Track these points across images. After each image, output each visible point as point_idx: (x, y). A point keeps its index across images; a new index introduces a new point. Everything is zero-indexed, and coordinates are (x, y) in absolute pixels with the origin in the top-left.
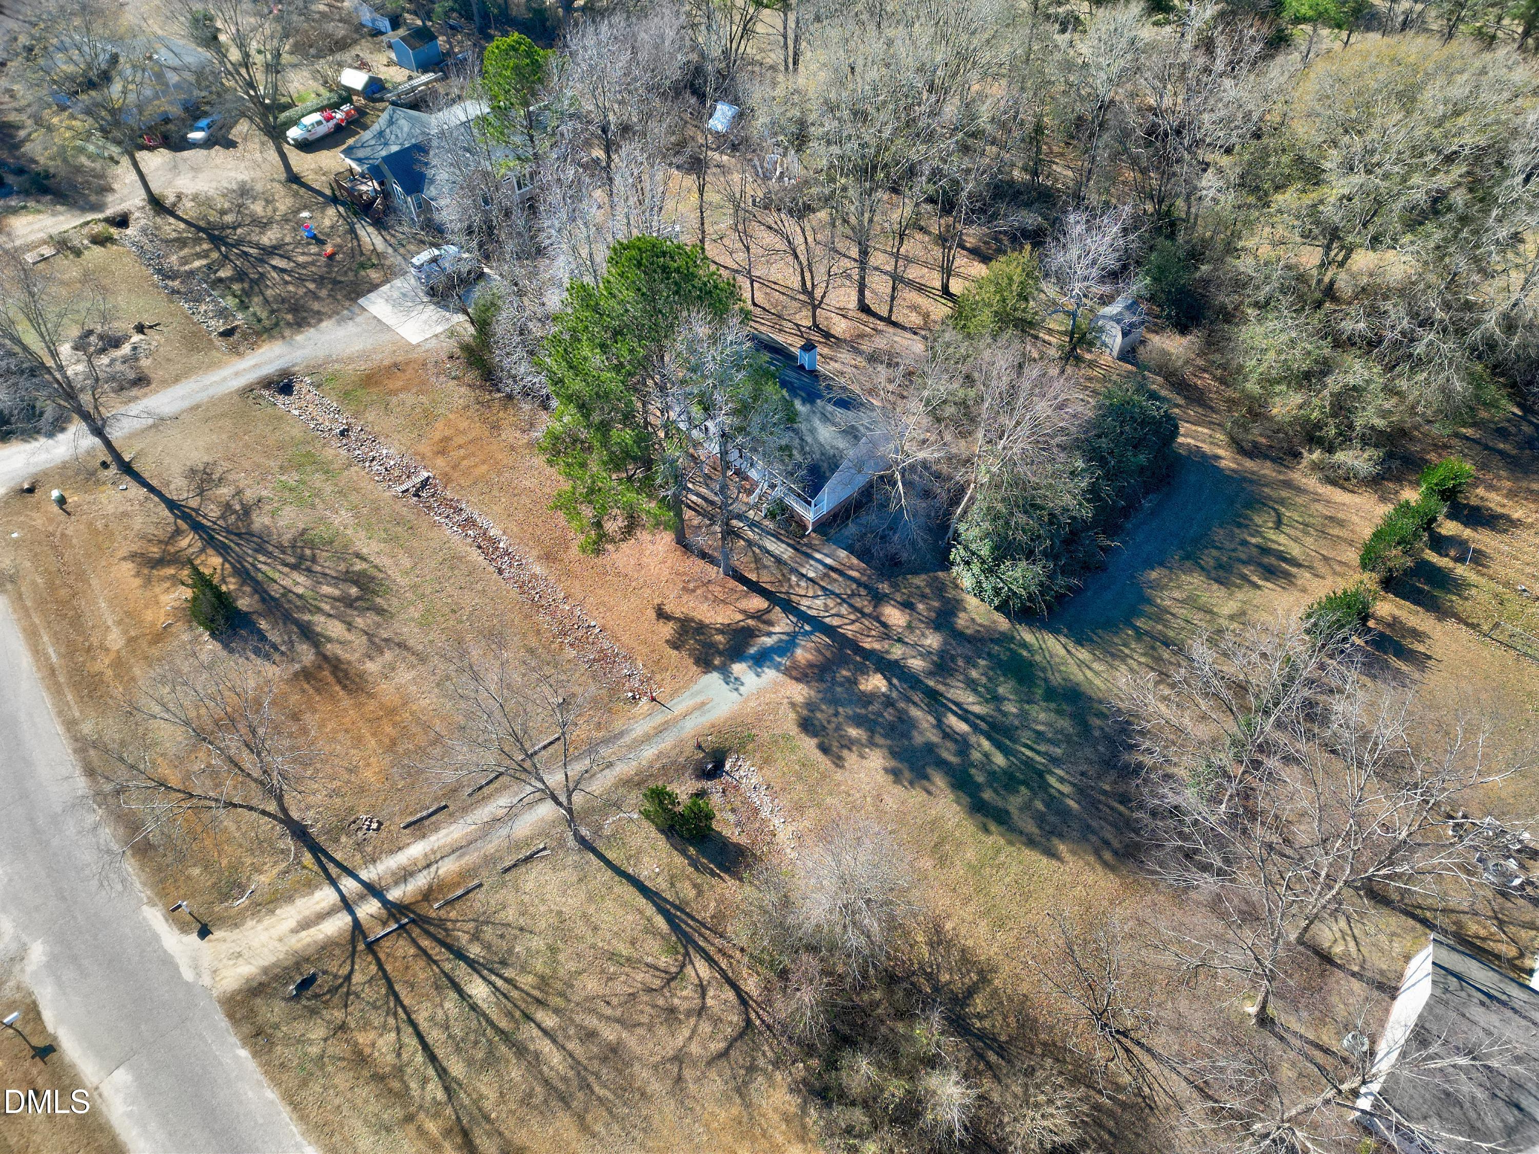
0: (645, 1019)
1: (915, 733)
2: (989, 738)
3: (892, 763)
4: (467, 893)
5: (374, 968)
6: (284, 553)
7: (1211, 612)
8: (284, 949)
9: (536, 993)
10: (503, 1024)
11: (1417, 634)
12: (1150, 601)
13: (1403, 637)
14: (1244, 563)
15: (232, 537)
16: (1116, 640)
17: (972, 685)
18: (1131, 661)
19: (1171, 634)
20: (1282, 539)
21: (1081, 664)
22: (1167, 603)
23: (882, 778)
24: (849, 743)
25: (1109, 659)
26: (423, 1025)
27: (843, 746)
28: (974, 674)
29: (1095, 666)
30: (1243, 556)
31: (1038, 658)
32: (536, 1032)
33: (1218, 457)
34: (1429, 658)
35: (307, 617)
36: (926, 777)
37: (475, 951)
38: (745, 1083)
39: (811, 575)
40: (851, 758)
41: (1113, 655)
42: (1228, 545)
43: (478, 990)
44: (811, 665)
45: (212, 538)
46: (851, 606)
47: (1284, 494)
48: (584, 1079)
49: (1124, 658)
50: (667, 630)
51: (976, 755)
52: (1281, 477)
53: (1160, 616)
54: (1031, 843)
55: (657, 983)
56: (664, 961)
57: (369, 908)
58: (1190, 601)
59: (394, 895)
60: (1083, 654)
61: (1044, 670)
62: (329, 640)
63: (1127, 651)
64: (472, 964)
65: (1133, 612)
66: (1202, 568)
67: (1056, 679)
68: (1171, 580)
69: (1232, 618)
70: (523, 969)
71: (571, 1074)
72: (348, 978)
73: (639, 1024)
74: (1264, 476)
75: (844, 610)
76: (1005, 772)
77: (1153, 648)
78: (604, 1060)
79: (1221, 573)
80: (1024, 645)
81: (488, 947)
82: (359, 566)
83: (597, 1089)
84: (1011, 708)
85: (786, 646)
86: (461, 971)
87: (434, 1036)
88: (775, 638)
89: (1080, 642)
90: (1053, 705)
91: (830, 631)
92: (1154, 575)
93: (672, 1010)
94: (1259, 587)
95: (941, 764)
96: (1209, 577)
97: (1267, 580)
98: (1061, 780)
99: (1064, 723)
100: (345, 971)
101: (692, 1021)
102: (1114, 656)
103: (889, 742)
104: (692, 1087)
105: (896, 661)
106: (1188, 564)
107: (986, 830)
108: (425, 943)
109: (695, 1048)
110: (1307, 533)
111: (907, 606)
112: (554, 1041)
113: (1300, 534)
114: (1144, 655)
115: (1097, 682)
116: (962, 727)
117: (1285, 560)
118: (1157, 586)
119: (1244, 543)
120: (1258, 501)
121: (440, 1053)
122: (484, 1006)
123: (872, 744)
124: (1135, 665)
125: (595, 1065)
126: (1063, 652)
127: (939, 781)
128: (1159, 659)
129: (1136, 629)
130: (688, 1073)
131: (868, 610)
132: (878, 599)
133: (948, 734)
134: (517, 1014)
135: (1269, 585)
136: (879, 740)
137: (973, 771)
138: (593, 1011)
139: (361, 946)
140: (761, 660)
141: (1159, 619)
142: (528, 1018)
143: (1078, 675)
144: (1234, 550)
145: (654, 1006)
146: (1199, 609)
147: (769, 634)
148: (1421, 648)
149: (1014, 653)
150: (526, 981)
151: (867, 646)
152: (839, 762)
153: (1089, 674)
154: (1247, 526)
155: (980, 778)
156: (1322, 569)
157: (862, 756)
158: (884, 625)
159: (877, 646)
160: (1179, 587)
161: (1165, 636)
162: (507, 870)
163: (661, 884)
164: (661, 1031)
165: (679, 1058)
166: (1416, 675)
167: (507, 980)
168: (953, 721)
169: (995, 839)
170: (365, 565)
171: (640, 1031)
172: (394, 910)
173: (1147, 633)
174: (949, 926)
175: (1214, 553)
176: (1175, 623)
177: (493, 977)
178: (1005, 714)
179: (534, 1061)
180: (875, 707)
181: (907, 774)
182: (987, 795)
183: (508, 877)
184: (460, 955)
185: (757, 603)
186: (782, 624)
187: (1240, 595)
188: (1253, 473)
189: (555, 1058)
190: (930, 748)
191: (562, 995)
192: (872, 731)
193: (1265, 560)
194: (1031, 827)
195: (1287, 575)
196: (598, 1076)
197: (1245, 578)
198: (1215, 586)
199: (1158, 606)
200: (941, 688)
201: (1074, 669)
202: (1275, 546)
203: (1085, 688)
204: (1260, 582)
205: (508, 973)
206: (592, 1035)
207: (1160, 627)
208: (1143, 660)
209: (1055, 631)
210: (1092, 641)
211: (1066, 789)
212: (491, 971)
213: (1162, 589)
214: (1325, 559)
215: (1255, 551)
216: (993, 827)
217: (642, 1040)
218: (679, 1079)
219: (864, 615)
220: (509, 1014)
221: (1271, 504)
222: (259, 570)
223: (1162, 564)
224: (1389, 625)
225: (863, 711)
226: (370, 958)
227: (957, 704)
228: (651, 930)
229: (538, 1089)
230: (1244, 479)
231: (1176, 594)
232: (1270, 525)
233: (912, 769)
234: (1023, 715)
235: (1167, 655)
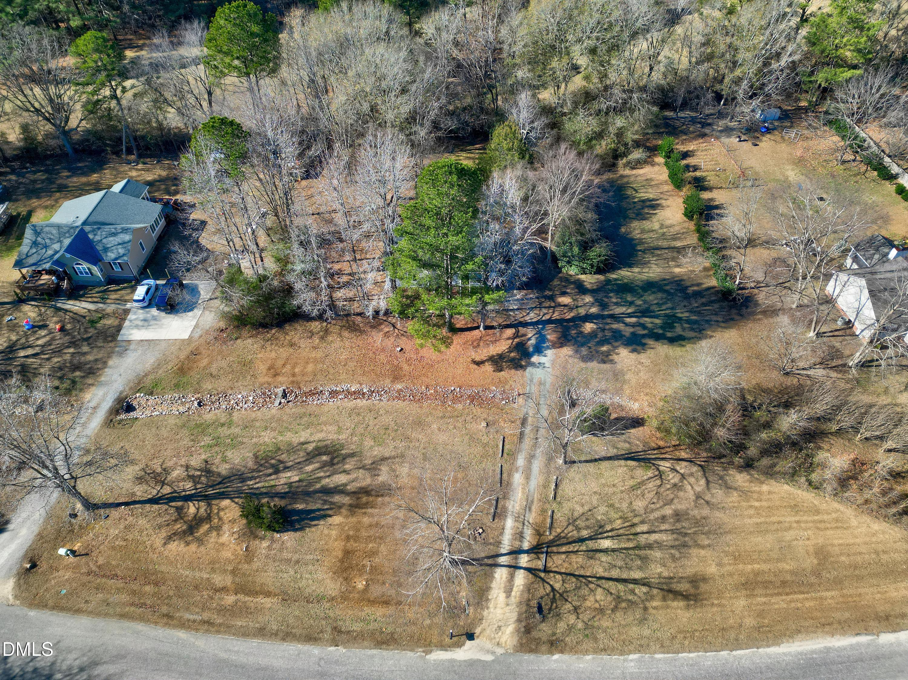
0: (672, 496)
1: (623, 333)
2: (645, 317)
3: (630, 348)
4: (552, 517)
5: (558, 577)
6: (261, 471)
7: (653, 230)
8: (514, 606)
9: (627, 524)
10: (631, 545)
11: (711, 200)
12: (633, 239)
14: (642, 209)
15: (217, 487)
16: (639, 258)
17: (616, 304)
18: (652, 262)
19: (652, 245)
20: (643, 195)
21: (639, 273)
22: (638, 236)
23: (633, 356)
24: (608, 354)
25: (645, 266)
26: (606, 575)
27: (607, 356)
28: (614, 300)
29: (644, 270)
30: (640, 207)
31: (626, 281)
32: (645, 536)
35: (318, 486)
36: (645, 344)
37: (585, 533)
38: (726, 483)
39: (515, 307)
40: (615, 357)
42: (631, 206)
43: (606, 544)
44: (559, 338)
45: (206, 496)
46: (545, 307)
47: (625, 180)
48: (681, 533)
49: (649, 262)
50: (488, 368)
51: (650, 325)
52: (618, 175)
53: (641, 242)
54: (700, 339)
55: (658, 482)
56: (650, 474)
57: (524, 560)
58: (643, 231)
59: (526, 546)
60: (636, 270)
61: (632, 283)
62: (345, 485)
63: (647, 260)
64: (590, 538)
65: (632, 246)
66: (633, 219)
67: (639, 283)
68: (629, 228)
69: (661, 228)
70: (611, 522)
71: (675, 536)
72: (553, 589)
73: (673, 499)
74: (613, 178)
75: (545, 311)
76: (664, 323)
77: (653, 253)
78: (678, 521)
79: (640, 216)
80: (616, 280)
81: (587, 527)
82: (310, 447)
83: (689, 532)
84: (639, 302)
85: (542, 339)
86: (591, 544)
87: (615, 573)
88: (533, 338)
89: (630, 267)
90: (649, 292)
91: (550, 321)
92: (623, 230)
93: (675, 485)
94: (656, 214)
95: (644, 336)
96: (639, 220)
97: (655, 210)
98: (682, 313)
99: (660, 295)
100: (548, 589)
101: (685, 482)
102: (645, 264)
103: (620, 343)
104: (714, 500)
105: (586, 314)
106: (628, 220)
107: (683, 346)
108: (564, 549)
109: (698, 489)
110: (647, 189)
111: (564, 294)
112: (654, 532)
113: (645, 190)
114: (653, 257)
115: (651, 275)
116: (633, 320)
117: (652, 201)
118: (628, 233)
119: (635, 203)
120: (621, 187)
121: (625, 576)
122: (616, 546)
123: (616, 347)
124: (654, 262)
125: (678, 526)
126: (630, 274)
127: (651, 342)
128: (658, 255)
129: (640, 251)
130: (708, 497)
131: (553, 304)
132: (551, 298)
133: (633, 325)
134: (631, 537)
135: (658, 211)
136: (616, 344)
137: (655, 331)
138: (653, 511)
139: (542, 575)
140: (539, 350)
141: (643, 243)
142: (636, 534)
143: (644, 277)
144: (635, 207)
145: (668, 489)
146: (649, 232)
147: (529, 339)
148: (717, 203)
149: (616, 284)
150: (618, 524)
151: (569, 317)
152: (612, 362)
153: (646, 275)
154: (628, 197)
155: (660, 331)
156: (665, 196)
157: (618, 354)
158: (565, 306)
159: (572, 315)
160: (635, 229)
161: (651, 247)
162: (555, 498)
163: (612, 452)
164: (681, 494)
165: (698, 496)
166: (726, 212)
167: (612, 530)
168: (628, 320)
169: (689, 347)
170: (314, 445)
171: (676, 501)
172: (535, 550)
173: (645, 250)
175: (630, 211)
176: (648, 241)
177: (605, 535)
178: (640, 306)
179: (659, 545)
180: (600, 335)
181: (639, 348)
182: (669, 335)
183: (558, 499)
184: (582, 540)
185: (510, 332)
186: (530, 332)
187: (654, 220)
188: (608, 179)
189: (663, 537)
190: (633, 334)
191: (636, 516)
192: (609, 343)
193: (647, 204)
194: (693, 334)
195: (658, 205)
196: (685, 528)
197: (648, 213)
198: (644, 222)
199: (637, 239)
200: (611, 312)
201: (640, 276)
202: (644, 198)
203: (651, 279)
204: (654, 212)
205: (608, 528)
206: (663, 518)
207: (646, 245)
208: (654, 259)
209: (620, 268)
210: (633, 264)
211: (686, 314)
212: (601, 533)
213: (631, 233)
214: (661, 193)
215: (640, 203)
216: (683, 343)
217: (680, 503)
218: (707, 502)
219: (554, 307)
220: (629, 540)
221: (626, 186)
222: (258, 488)
223: (621, 225)
225: (597, 340)
226: (552, 575)
227: (623, 314)
228: (632, 469)
229: (673, 551)
230: (609, 182)
231: (637, 232)
232: (634, 192)
233: (638, 345)
234: (645, 302)
235: (659, 252)
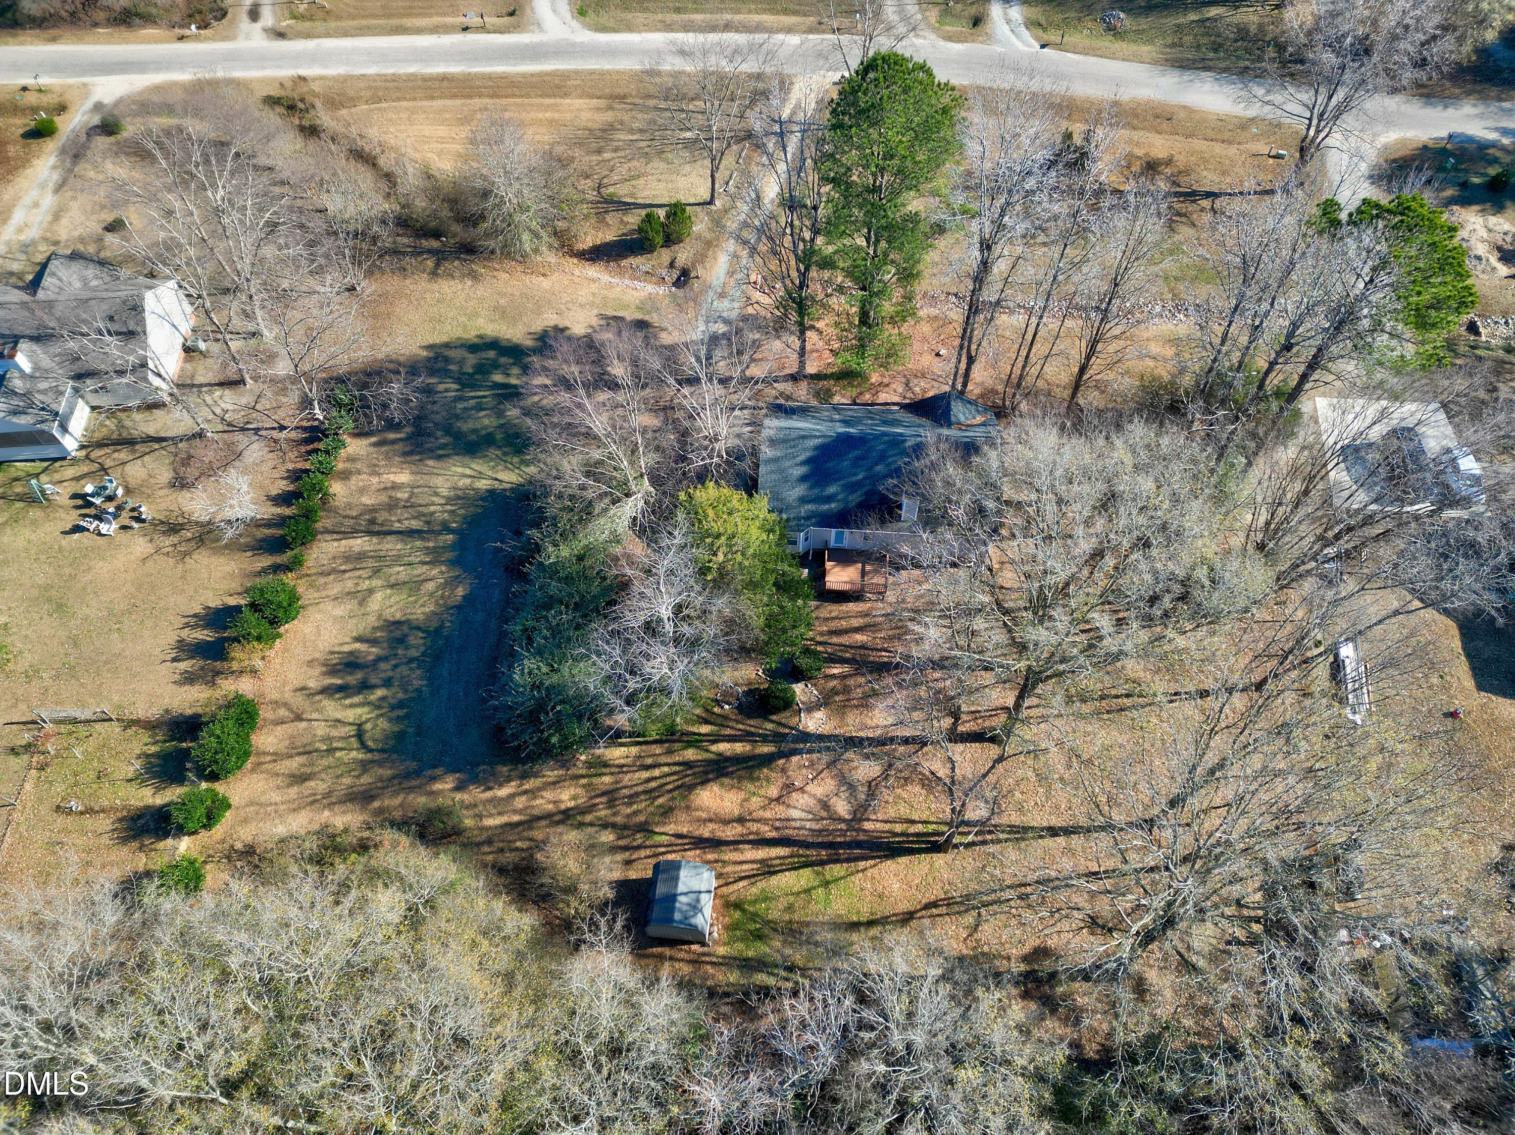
2: (515, 386)
3: (566, 333)
7: (392, 586)
12: (451, 563)
13: (202, 668)
14: (380, 659)
16: (462, 511)
18: (443, 501)
19: (418, 543)
20: (351, 715)
21: (480, 476)
22: (435, 572)
23: (567, 322)
24: (605, 327)
25: (460, 493)
27: (608, 325)
29: (468, 481)
30: (383, 666)
31: (516, 460)
33: (458, 789)
34: (174, 660)
36: (539, 339)
40: (597, 322)
41: (458, 498)
42: (404, 670)
47: (366, 779)
49: (449, 500)
52: (376, 804)
53: (435, 557)
54: (447, 345)
55: (605, 181)
56: (611, 190)
58: (414, 585)
60: (483, 484)
61: (505, 454)
63: (448, 507)
65: (461, 545)
66: (418, 628)
67: (493, 452)
68: (442, 597)
69: (371, 591)
73: (597, 164)
74: (396, 794)
76: (489, 373)
77: (428, 523)
78: (600, 148)
79: (398, 634)
80: (533, 463)
83: (594, 140)
84: (512, 413)
89: (491, 492)
90: (484, 432)
92: (460, 591)
93: (587, 177)
94: (358, 639)
95: (535, 352)
96: (408, 622)
97: (351, 653)
98: (447, 390)
99: (466, 426)
101: (573, 180)
106: (434, 625)
107: (478, 336)
110: (328, 739)
113: (335, 733)
114: (432, 514)
115: (460, 470)
117: (341, 689)
118: (450, 583)
119: (387, 683)
120: (393, 750)
123: (589, 335)
124: (436, 499)
126: (501, 476)
127: (529, 343)
129: (451, 531)
131: (671, 413)
132: (671, 425)
133: (544, 370)
135: (346, 648)
136: (586, 340)
137: (511, 361)
140: (713, 340)
142: (652, 140)
143: (478, 465)
144: (396, 666)
146: (405, 583)
147: (725, 359)
148: (184, 665)
152: (602, 316)
153: (468, 472)
154: (393, 708)
155: (503, 360)
156: (299, 701)
157: (590, 326)
160: (431, 595)
161: (423, 539)
162: (733, 174)
166: (185, 634)
167: (677, 144)
169: (470, 335)
173: (440, 533)
174: (469, 283)
175: (413, 653)
176: (419, 557)
181: (552, 333)
182: (492, 354)
187: (372, 621)
188: (411, 789)
193: (359, 675)
194: (452, 353)
195: (332, 671)
197: (373, 642)
198: (398, 616)
199: (442, 563)
201: (484, 469)
202: (356, 699)
203: (467, 460)
204: (357, 645)
207: (431, 544)
208: (432, 508)
209: (516, 487)
210: (482, 499)
211: (441, 387)
213: (446, 583)
214: (299, 718)
215: (374, 680)
216: (476, 340)
221: (377, 756)
223: (459, 607)
224: (218, 673)
228: (632, 195)
230: (417, 773)
231: (431, 586)
232: (368, 726)
233: (551, 337)
234: (500, 414)
235: (415, 524)
